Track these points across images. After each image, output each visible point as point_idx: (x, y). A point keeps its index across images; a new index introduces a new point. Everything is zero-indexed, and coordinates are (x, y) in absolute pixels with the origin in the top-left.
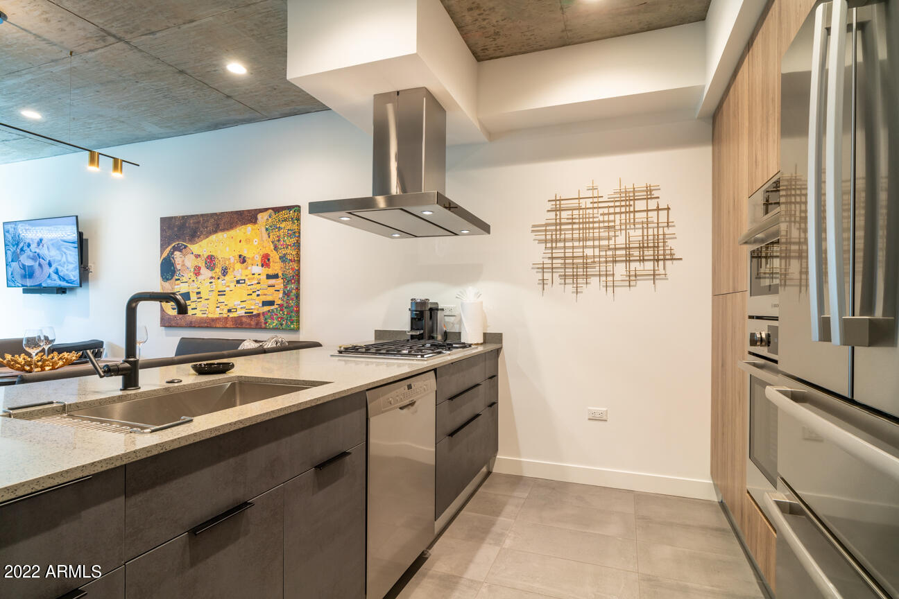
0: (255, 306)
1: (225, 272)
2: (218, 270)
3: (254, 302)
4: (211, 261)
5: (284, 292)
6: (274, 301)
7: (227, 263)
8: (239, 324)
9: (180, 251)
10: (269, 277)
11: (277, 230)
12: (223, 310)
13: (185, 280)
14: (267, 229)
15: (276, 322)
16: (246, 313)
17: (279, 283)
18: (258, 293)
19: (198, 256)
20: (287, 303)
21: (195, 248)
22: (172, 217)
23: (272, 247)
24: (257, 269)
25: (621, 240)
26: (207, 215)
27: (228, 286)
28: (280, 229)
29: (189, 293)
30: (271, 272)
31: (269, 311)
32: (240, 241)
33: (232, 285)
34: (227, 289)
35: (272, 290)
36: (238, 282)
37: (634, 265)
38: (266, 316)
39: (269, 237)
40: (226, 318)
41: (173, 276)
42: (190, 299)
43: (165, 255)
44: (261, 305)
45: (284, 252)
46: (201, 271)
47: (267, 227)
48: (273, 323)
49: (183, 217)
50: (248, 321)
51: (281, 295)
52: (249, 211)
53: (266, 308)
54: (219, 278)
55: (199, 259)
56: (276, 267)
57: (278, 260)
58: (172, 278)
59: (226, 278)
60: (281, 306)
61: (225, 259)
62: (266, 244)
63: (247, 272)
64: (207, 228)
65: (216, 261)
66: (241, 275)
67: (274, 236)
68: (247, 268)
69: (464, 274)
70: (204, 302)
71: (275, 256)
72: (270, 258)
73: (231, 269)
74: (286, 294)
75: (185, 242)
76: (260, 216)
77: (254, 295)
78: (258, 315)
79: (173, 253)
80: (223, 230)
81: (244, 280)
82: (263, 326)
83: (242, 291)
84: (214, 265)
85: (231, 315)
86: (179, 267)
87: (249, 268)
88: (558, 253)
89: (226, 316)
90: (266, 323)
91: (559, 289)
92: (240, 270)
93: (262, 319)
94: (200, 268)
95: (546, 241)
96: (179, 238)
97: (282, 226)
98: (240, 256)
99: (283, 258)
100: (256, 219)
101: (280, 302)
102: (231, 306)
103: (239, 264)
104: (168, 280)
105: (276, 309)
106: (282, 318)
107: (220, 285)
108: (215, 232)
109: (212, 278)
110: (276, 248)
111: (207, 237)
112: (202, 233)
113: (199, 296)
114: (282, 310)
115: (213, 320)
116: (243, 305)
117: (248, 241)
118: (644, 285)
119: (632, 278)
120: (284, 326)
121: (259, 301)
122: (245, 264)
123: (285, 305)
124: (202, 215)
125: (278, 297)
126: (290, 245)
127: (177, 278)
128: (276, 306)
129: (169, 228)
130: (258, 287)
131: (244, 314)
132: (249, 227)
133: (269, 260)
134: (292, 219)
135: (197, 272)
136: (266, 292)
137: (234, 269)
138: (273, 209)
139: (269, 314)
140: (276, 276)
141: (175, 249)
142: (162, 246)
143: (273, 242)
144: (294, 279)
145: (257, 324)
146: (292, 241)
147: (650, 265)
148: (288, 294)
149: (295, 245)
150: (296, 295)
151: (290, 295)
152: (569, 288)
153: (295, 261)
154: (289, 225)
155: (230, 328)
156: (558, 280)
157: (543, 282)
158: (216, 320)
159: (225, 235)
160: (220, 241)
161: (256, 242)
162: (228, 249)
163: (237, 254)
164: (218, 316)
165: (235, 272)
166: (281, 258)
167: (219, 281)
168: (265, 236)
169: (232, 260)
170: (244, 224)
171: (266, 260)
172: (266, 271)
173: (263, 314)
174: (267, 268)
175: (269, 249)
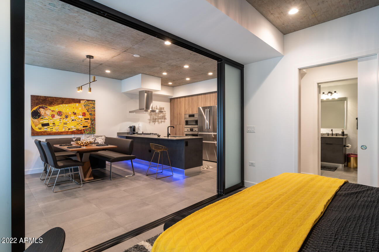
0: (80, 127)
1: (67, 117)
2: (63, 116)
4: (60, 113)
5: (91, 123)
7: (68, 114)
8: (73, 133)
9: (43, 108)
10: (85, 119)
12: (66, 129)
13: (46, 119)
14: (84, 105)
15: (88, 132)
16: (76, 130)
17: (89, 121)
18: (81, 124)
19: (53, 111)
21: (52, 108)
22: (39, 96)
23: (87, 111)
24: (81, 117)
25: (160, 116)
26: (58, 98)
27: (69, 122)
28: (89, 106)
29: (49, 123)
30: (86, 118)
31: (86, 129)
32: (73, 108)
33: (70, 121)
34: (68, 122)
35: (87, 123)
36: (73, 120)
37: (162, 120)
38: (85, 131)
40: (68, 131)
41: (39, 117)
42: (49, 125)
43: (34, 109)
44: (82, 127)
46: (55, 116)
49: (45, 97)
50: (77, 132)
51: (90, 124)
52: (77, 99)
53: (84, 128)
54: (64, 119)
55: (54, 112)
56: (88, 116)
58: (38, 118)
59: (67, 119)
60: (90, 127)
61: (67, 113)
62: (84, 110)
63: (76, 117)
64: (58, 102)
65: (63, 113)
66: (74, 118)
67: (87, 107)
68: (77, 116)
69: (137, 120)
70: (56, 126)
71: (87, 113)
72: (86, 114)
73: (70, 116)
75: (46, 105)
76: (81, 101)
77: (80, 124)
78: (82, 130)
79: (39, 109)
80: (66, 103)
82: (83, 133)
83: (74, 123)
84: (62, 114)
85: (70, 130)
86: (42, 114)
88: (152, 117)
91: (152, 123)
92: (74, 117)
93: (83, 131)
94: (54, 115)
95: (150, 115)
96: (43, 104)
97: (90, 105)
98: (73, 112)
99: (90, 114)
100: (80, 102)
101: (90, 126)
102: (69, 128)
103: (73, 115)
104: (36, 118)
106: (90, 131)
107: (65, 121)
108: (62, 104)
109: (61, 119)
110: (88, 111)
111: (58, 105)
112: (55, 103)
113: (54, 124)
115: (61, 132)
116: (75, 127)
117: (77, 108)
118: (163, 123)
119: (161, 122)
120: (91, 133)
121: (82, 126)
123: (92, 127)
124: (55, 98)
125: (89, 125)
127: (41, 118)
128: (88, 127)
129: (37, 100)
130: (81, 122)
132: (77, 104)
133: (85, 114)
135: (53, 116)
136: (84, 123)
137: (71, 116)
138: (86, 100)
140: (88, 119)
141: (40, 107)
142: (32, 106)
143: (87, 109)
144: (94, 120)
145: (81, 133)
146: (94, 110)
147: (163, 120)
148: (92, 124)
149: (95, 111)
150: (95, 124)
151: (93, 124)
152: (153, 123)
153: (95, 115)
154: (92, 105)
155: (70, 134)
156: (152, 122)
157: (150, 122)
158: (63, 132)
159: (67, 105)
160: (64, 107)
161: (80, 109)
162: (68, 110)
163: (72, 112)
164: (64, 131)
165: (72, 117)
166: (89, 114)
167: (64, 120)
168: (84, 107)
169: (70, 113)
170: (75, 103)
171: (84, 114)
172: (84, 117)
173: (83, 130)
174: (85, 117)
175: (85, 111)
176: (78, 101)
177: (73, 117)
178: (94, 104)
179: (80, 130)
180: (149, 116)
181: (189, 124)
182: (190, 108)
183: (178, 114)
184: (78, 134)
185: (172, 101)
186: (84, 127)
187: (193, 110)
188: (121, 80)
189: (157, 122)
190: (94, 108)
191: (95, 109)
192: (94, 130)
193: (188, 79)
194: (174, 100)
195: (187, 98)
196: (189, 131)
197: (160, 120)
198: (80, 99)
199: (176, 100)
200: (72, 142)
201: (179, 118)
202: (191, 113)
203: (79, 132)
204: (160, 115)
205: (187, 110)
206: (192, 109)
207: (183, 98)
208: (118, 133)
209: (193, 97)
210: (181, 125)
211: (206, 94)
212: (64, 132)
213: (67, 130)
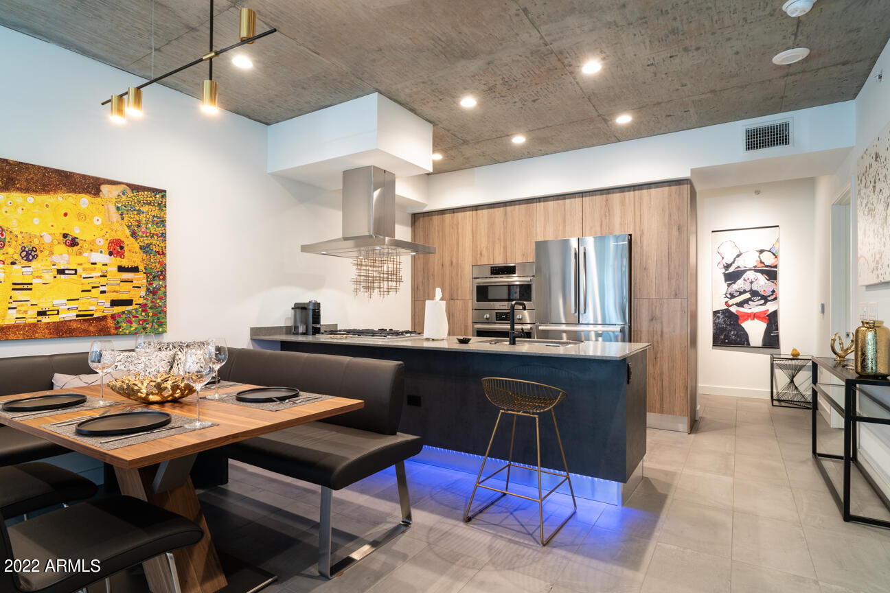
0: (98, 306)
1: (29, 255)
2: (12, 250)
3: (95, 301)
5: (148, 289)
6: (132, 300)
7: (36, 241)
8: (62, 331)
10: (121, 269)
11: (135, 213)
12: (26, 312)
14: (118, 209)
15: (135, 325)
16: (77, 316)
17: (140, 278)
18: (102, 289)
20: (152, 302)
23: (128, 232)
24: (101, 258)
25: (385, 269)
27: (40, 277)
28: (139, 212)
30: (125, 263)
31: (123, 313)
32: (66, 215)
33: (48, 277)
34: (35, 281)
35: (129, 285)
36: (61, 272)
37: (390, 283)
38: (119, 320)
39: (123, 219)
40: (35, 325)
44: (108, 304)
45: (146, 242)
47: (119, 205)
48: (131, 327)
50: (84, 326)
51: (143, 293)
52: (84, 176)
53: (117, 309)
54: (13, 263)
56: (133, 257)
57: (138, 249)
59: (34, 264)
60: (143, 306)
61: (31, 236)
62: (116, 226)
63: (79, 259)
65: (8, 237)
66: (68, 262)
67: (131, 218)
68: (80, 254)
71: (131, 245)
72: (125, 246)
73: (46, 252)
74: (151, 292)
76: (105, 188)
77: (96, 292)
78: (104, 318)
80: (26, 190)
81: (76, 270)
82: (113, 331)
83: (70, 286)
85: (45, 319)
87: (85, 254)
88: (362, 273)
89: (34, 321)
90: (117, 328)
91: (363, 294)
92: (66, 256)
93: (110, 323)
97: (145, 209)
98: (65, 236)
99: (145, 249)
100: (99, 191)
101: (141, 301)
102: (43, 306)
103: (63, 247)
105: (136, 310)
106: (145, 321)
107: (18, 273)
110: (134, 234)
114: (145, 311)
116: (73, 305)
117: (81, 216)
118: (392, 293)
119: (389, 290)
120: (147, 330)
121: (105, 300)
122: (76, 248)
123: (150, 304)
125: (138, 296)
126: (157, 235)
128: (134, 306)
130: (103, 281)
131: (75, 318)
132: (85, 200)
133: (122, 248)
134: (159, 204)
136: (117, 288)
137: (51, 253)
138: (129, 185)
139: (124, 316)
140: (135, 270)
143: (128, 227)
144: (162, 275)
145: (101, 330)
146: (159, 230)
147: (394, 284)
148: (154, 292)
149: (164, 235)
150: (165, 294)
151: (156, 293)
152: (367, 294)
153: (163, 254)
154: (155, 211)
155: (44, 338)
156: (362, 289)
157: (356, 290)
158: (9, 328)
159: (31, 198)
160: (17, 207)
161: (98, 221)
162: (36, 221)
163: (59, 231)
164: (13, 322)
165: (55, 258)
166: (141, 248)
167: (15, 267)
168: (115, 216)
169: (47, 239)
170: (74, 191)
171: (116, 248)
172: (116, 261)
173: (113, 317)
174: (118, 259)
175: (123, 233)
176: (92, 186)
177: (64, 257)
178: (162, 206)
179: (98, 319)
180: (355, 267)
181: (490, 298)
182: (497, 246)
183: (447, 263)
184: (86, 334)
185: (421, 221)
186: (114, 303)
187: (509, 250)
188: (268, 124)
189: (376, 291)
190: (163, 222)
191: (164, 226)
192: (162, 315)
193: (519, 140)
194: (426, 218)
195: (484, 213)
196: (494, 319)
197: (386, 283)
198: (98, 179)
199: (436, 218)
200: (57, 376)
201: (452, 278)
202: (499, 261)
203: (91, 328)
204: (385, 266)
205: (484, 253)
206: (505, 248)
207: (469, 213)
208: (252, 329)
209: (509, 208)
210: (459, 303)
211: (565, 199)
212: (16, 327)
213: (31, 317)
